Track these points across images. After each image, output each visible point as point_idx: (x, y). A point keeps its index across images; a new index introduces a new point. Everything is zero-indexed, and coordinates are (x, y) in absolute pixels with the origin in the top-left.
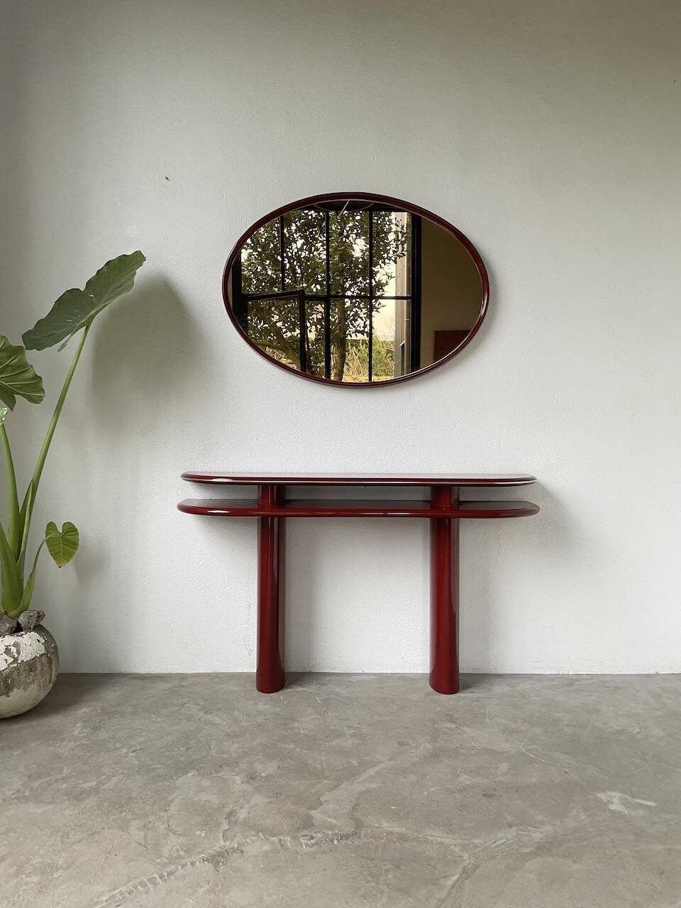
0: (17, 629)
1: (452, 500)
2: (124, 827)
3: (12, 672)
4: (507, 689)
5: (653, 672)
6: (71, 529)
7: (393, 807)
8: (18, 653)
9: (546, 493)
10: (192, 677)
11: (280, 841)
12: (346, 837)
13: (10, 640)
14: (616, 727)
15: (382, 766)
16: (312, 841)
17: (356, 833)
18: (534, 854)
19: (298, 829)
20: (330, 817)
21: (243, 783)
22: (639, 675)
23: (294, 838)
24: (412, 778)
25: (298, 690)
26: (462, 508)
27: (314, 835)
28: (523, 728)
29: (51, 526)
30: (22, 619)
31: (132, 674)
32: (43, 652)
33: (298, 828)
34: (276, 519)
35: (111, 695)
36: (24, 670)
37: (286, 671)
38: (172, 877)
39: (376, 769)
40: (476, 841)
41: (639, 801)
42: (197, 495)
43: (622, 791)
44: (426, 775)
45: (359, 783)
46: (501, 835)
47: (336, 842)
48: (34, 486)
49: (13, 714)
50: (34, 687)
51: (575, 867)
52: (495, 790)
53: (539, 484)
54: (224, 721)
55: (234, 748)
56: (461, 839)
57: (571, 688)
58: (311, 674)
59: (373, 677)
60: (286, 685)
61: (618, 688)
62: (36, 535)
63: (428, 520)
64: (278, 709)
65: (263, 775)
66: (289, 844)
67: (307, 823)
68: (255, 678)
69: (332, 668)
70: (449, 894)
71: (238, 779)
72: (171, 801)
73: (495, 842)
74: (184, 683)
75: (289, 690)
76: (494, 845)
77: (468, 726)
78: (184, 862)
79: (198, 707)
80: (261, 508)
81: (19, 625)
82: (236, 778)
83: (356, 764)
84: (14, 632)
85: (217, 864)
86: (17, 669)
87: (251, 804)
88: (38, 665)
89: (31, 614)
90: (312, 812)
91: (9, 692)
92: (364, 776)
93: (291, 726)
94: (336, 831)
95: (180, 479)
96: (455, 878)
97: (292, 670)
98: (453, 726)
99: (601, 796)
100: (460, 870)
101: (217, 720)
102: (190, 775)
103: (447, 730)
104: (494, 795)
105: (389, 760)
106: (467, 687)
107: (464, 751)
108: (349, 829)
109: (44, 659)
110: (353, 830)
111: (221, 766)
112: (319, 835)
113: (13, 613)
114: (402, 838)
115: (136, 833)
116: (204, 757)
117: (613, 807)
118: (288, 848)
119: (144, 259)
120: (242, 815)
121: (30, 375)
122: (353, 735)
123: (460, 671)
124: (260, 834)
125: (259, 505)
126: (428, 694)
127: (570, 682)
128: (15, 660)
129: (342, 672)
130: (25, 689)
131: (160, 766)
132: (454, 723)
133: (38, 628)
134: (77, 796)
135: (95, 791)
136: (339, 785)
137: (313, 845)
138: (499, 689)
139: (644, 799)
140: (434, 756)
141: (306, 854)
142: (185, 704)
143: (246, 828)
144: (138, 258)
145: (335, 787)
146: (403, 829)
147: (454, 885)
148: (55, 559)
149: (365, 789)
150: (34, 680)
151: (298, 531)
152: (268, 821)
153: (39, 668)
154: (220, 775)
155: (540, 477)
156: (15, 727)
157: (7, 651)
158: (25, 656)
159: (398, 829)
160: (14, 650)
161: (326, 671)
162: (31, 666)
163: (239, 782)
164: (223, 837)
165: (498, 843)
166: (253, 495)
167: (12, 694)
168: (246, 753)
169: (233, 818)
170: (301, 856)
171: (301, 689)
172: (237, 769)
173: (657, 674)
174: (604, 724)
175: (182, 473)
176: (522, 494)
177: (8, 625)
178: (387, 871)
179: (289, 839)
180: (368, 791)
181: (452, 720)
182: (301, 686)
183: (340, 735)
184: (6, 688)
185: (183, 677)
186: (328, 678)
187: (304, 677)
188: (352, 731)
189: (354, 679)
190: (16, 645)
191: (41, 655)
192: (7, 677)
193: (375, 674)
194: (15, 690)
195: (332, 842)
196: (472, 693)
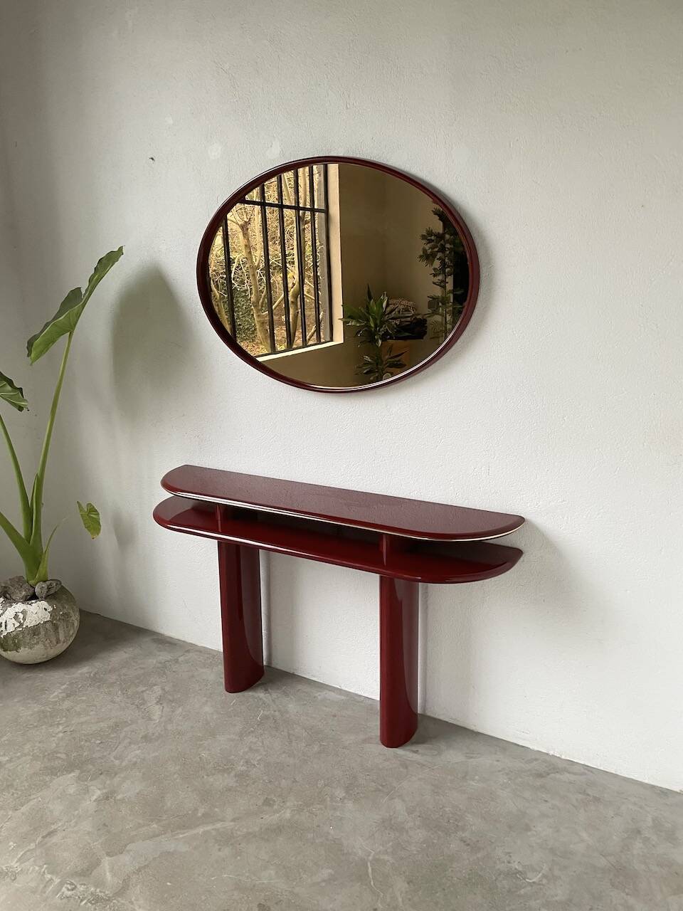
0: (34, 597)
3: (17, 635)
6: (92, 510)
7: (169, 884)
8: (24, 619)
11: (50, 880)
12: (97, 901)
13: (19, 607)
14: (515, 865)
16: (69, 893)
17: (109, 900)
19: (74, 874)
20: (112, 871)
21: (95, 800)
23: (62, 882)
24: (225, 853)
27: (78, 886)
28: (409, 825)
30: (37, 590)
32: (48, 619)
33: (76, 872)
36: (28, 634)
39: (209, 828)
44: (240, 856)
45: (177, 839)
47: (84, 903)
48: (39, 481)
50: (39, 647)
54: (161, 717)
57: (537, 782)
58: (291, 676)
61: (597, 800)
64: (216, 717)
65: (119, 797)
66: (51, 887)
67: (88, 870)
69: (314, 676)
71: (97, 794)
72: (30, 801)
74: (182, 658)
75: (251, 693)
77: (356, 801)
79: (161, 692)
81: (33, 593)
83: (200, 814)
86: (22, 632)
87: (74, 829)
88: (41, 630)
90: (105, 859)
91: (17, 649)
92: (190, 833)
93: (202, 742)
94: (98, 890)
98: (342, 796)
101: (157, 715)
102: (71, 775)
103: (328, 799)
105: (233, 820)
107: (311, 836)
108: (109, 892)
109: (48, 625)
110: (111, 895)
111: (101, 774)
112: (82, 888)
113: (32, 582)
116: (102, 757)
120: (57, 838)
122: (238, 774)
124: (45, 866)
127: (547, 771)
128: (21, 625)
129: (322, 681)
130: (31, 648)
131: (64, 756)
132: (347, 791)
136: (158, 836)
137: (65, 898)
140: (276, 831)
141: (50, 905)
142: (156, 685)
143: (44, 854)
145: (153, 837)
148: (89, 531)
149: (173, 849)
150: (38, 642)
152: (65, 853)
153: (43, 633)
154: (91, 783)
157: (16, 617)
158: (30, 622)
160: (21, 616)
162: (35, 631)
164: (22, 856)
167: (20, 651)
168: (134, 763)
169: (47, 839)
171: (262, 695)
172: (108, 782)
174: (508, 854)
177: (24, 593)
179: (57, 882)
180: (173, 853)
181: (349, 787)
182: (266, 690)
183: (228, 770)
184: (15, 645)
186: (300, 687)
187: (285, 678)
188: (243, 768)
189: (323, 695)
190: (24, 612)
191: (45, 622)
192: (15, 637)
193: (347, 694)
194: (22, 648)
195: (82, 901)
196: (416, 752)
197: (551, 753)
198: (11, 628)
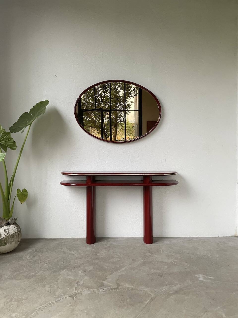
0: (8, 224)
1: (150, 180)
2: (44, 287)
3: (6, 238)
4: (169, 242)
5: (217, 236)
6: (25, 191)
7: (130, 280)
8: (9, 232)
9: (181, 177)
10: (65, 239)
11: (93, 290)
12: (115, 289)
13: (5, 228)
14: (203, 254)
15: (126, 267)
16: (103, 290)
17: (117, 288)
18: (174, 294)
19: (99, 287)
20: (109, 283)
21: (81, 273)
22: (212, 237)
23: (98, 290)
24: (136, 271)
25: (100, 243)
26: (153, 183)
27: (104, 288)
28: (173, 255)
29: (19, 190)
30: (9, 221)
31: (45, 239)
32: (17, 231)
34: (92, 187)
35: (39, 245)
36: (10, 237)
37: (96, 237)
38: (59, 302)
39: (125, 268)
40: (156, 290)
41: (208, 277)
42: (66, 179)
43: (203, 274)
44: (141, 270)
45: (119, 272)
46: (164, 288)
47: (111, 291)
48: (13, 177)
49: (7, 252)
50: (14, 243)
51: (187, 297)
52: (162, 274)
53: (179, 174)
54: (76, 253)
55: (79, 262)
56: (151, 289)
57: (190, 242)
58: (104, 238)
59: (125, 239)
60: (96, 242)
61: (205, 241)
62: (14, 193)
63: (142, 186)
64: (93, 249)
65: (88, 270)
66: (96, 291)
67: (102, 285)
68: (86, 240)
69: (112, 236)
70: (146, 306)
71: (80, 272)
72: (59, 279)
73: (161, 290)
74: (62, 242)
75: (97, 243)
76: (161, 291)
77: (155, 254)
78: (63, 297)
79: (67, 249)
80: (87, 183)
81: (8, 222)
82: (80, 271)
83: (118, 267)
84: (7, 225)
85: (73, 298)
86: (8, 237)
87: (84, 279)
88: (15, 236)
89: (13, 219)
90: (104, 282)
91: (5, 244)
92: (121, 270)
93: (97, 255)
94: (111, 287)
95: (61, 174)
96: (148, 301)
97: (98, 237)
98: (150, 254)
99: (196, 275)
100: (150, 299)
101: (74, 253)
102: (64, 270)
103: (148, 256)
104: (162, 276)
105: (129, 265)
106: (156, 242)
107: (153, 262)
108: (115, 286)
109: (17, 234)
111: (75, 268)
112: (106, 289)
113: (6, 219)
114: (132, 289)
115: (47, 288)
116: (69, 265)
117: (200, 279)
118: (96, 293)
119: (49, 102)
120: (81, 283)
121: (12, 141)
122: (117, 258)
123: (153, 237)
124: (87, 288)
125: (86, 182)
126: (142, 244)
127: (190, 240)
128: (8, 234)
129: (115, 237)
130: (11, 244)
131: (55, 268)
132: (151, 253)
133: (15, 224)
134: (29, 277)
135: (34, 276)
136: (112, 273)
137: (104, 292)
138: (166, 242)
139: (210, 276)
140: (144, 264)
141: (101, 294)
142: (63, 248)
143: (83, 287)
144: (47, 102)
145: (111, 274)
146: (133, 286)
147: (148, 303)
148: (20, 201)
149: (121, 274)
150: (13, 241)
151: (100, 191)
152: (89, 284)
153: (15, 237)
154: (74, 270)
155: (179, 172)
156: (7, 256)
157: (5, 231)
158: (11, 233)
159: (131, 287)
160: (7, 231)
161: (109, 237)
162: (13, 236)
163: (80, 273)
164: (75, 289)
165: (162, 290)
166: (85, 179)
167: (6, 245)
168: (82, 263)
169: (78, 284)
170: (100, 295)
171: (101, 243)
172: (80, 269)
173: (218, 237)
174: (200, 253)
175: (61, 172)
176: (173, 178)
177: (5, 223)
178: (127, 299)
179: (96, 290)
180: (122, 275)
181: (150, 252)
182: (101, 242)
183: (113, 257)
184: (5, 243)
185: (62, 239)
186: (110, 239)
187: (102, 239)
188: (117, 256)
189: (119, 239)
190: (8, 229)
191: (16, 233)
192: (5, 240)
193: (126, 238)
194: (8, 244)
195: (110, 290)
196: (157, 243)
197: (187, 237)
198: (3, 236)
